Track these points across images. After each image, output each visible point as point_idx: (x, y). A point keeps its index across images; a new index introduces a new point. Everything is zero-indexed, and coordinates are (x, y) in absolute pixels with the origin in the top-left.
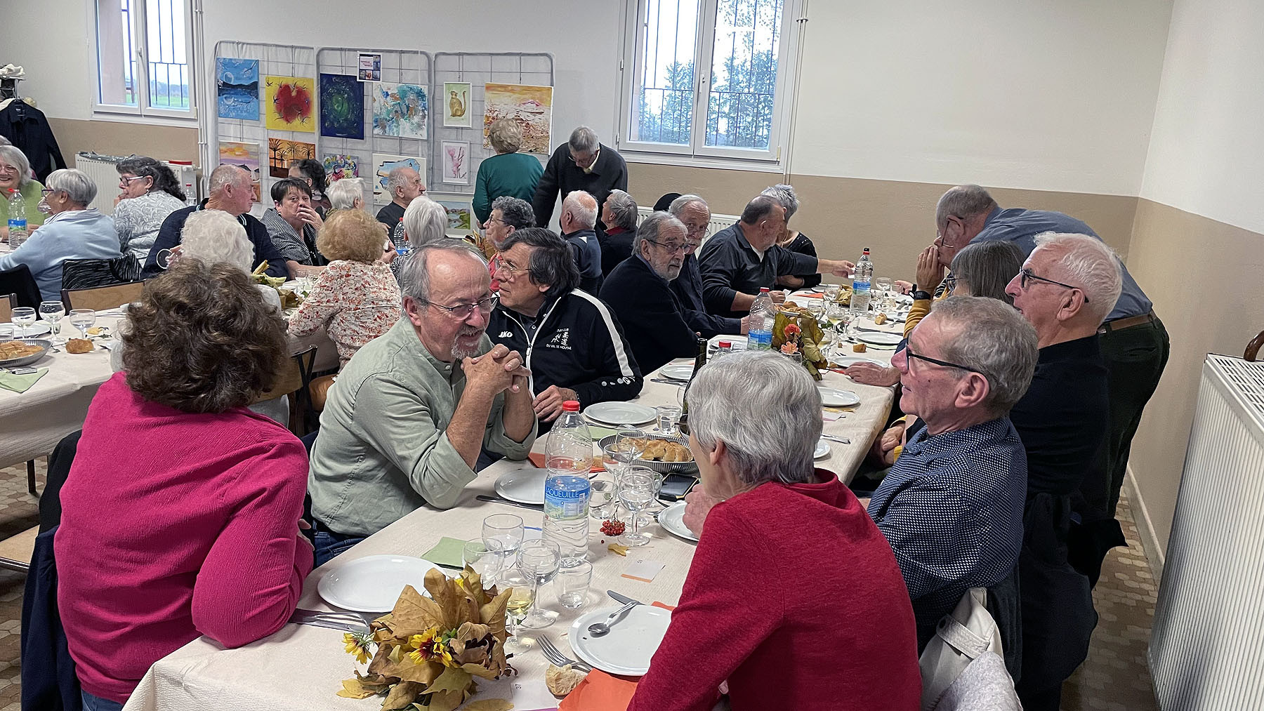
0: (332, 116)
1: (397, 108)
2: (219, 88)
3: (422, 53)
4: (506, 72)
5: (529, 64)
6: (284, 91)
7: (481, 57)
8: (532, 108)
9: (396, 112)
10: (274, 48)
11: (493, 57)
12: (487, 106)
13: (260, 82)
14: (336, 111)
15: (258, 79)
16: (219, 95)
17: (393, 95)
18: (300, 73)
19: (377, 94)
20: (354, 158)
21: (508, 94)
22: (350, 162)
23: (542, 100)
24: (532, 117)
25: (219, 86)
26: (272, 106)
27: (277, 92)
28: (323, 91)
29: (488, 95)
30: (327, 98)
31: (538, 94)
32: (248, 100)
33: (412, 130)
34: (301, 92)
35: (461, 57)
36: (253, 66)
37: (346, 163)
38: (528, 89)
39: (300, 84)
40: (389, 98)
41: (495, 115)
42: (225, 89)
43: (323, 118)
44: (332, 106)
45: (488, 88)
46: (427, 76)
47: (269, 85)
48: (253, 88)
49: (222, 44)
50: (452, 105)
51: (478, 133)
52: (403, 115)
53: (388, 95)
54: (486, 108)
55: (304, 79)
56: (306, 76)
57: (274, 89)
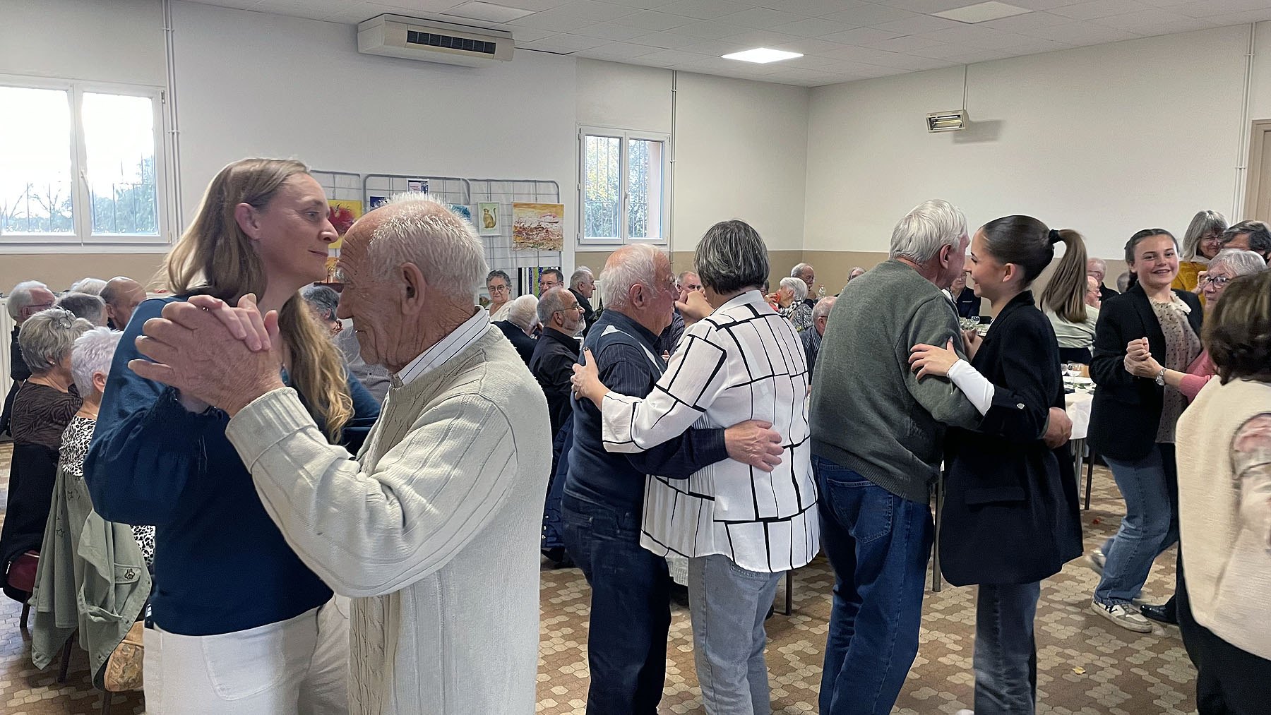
3: (463, 180)
4: (526, 194)
5: (540, 188)
7: (504, 183)
8: (549, 219)
11: (515, 183)
12: (515, 218)
18: (342, 195)
21: (532, 210)
23: (557, 213)
24: (550, 225)
29: (515, 210)
31: (554, 209)
35: (489, 183)
38: (547, 206)
39: (343, 206)
41: (522, 225)
45: (516, 205)
50: (485, 219)
51: (508, 239)
54: (514, 220)
55: (348, 201)
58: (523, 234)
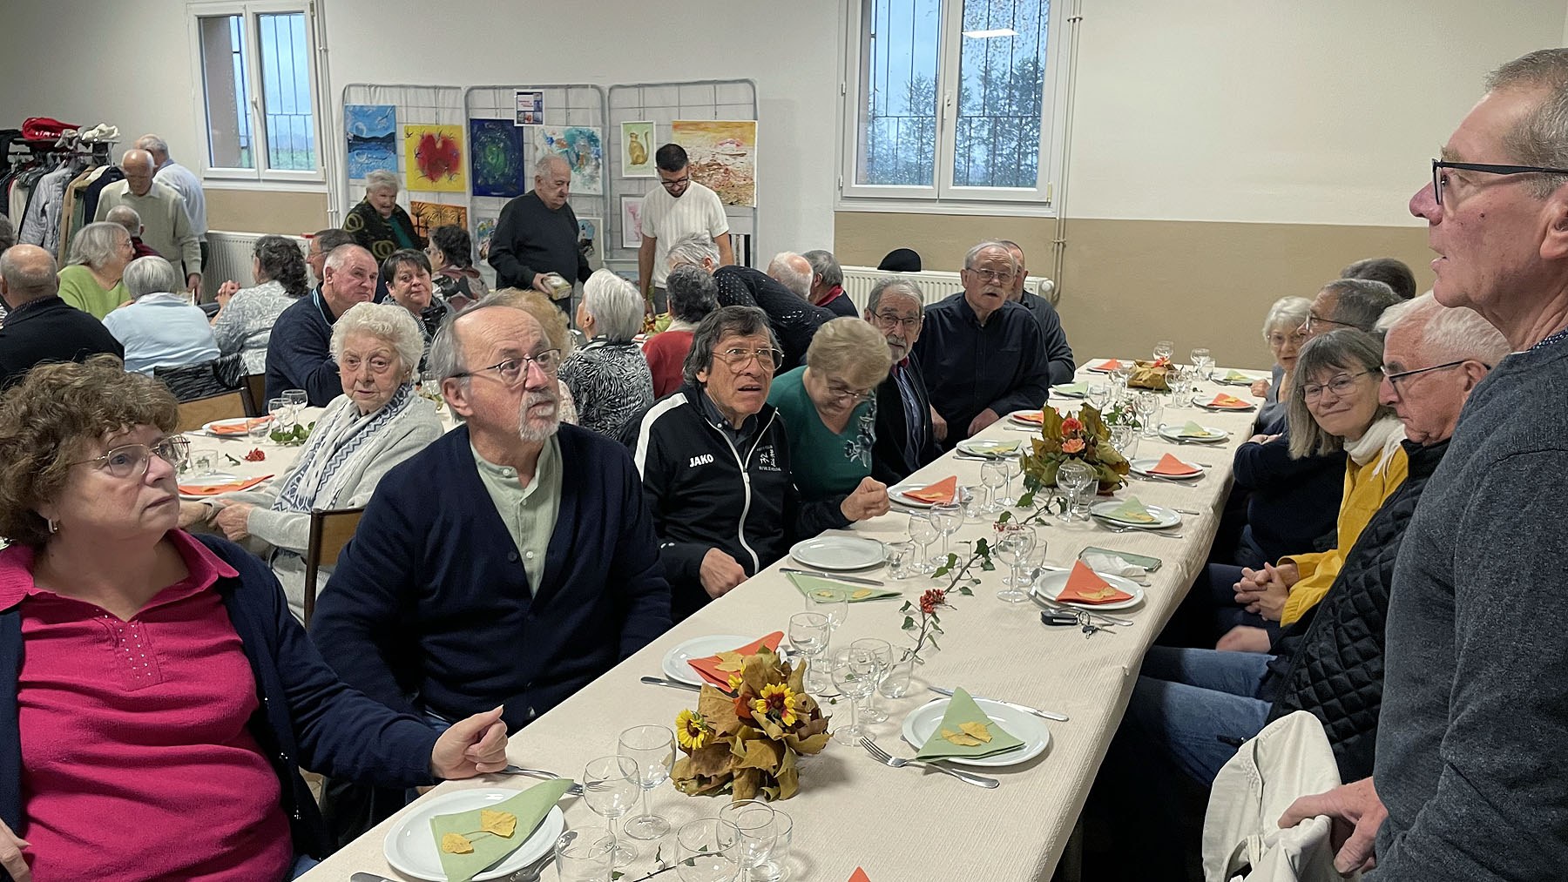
0: (485, 171)
2: (349, 144)
3: (593, 86)
4: (698, 105)
6: (428, 142)
7: (666, 88)
8: (731, 148)
10: (413, 90)
11: (682, 87)
13: (397, 134)
14: (491, 164)
15: (396, 129)
16: (349, 152)
17: (559, 142)
18: (445, 119)
19: (540, 141)
21: (701, 133)
24: (731, 160)
25: (349, 140)
26: (413, 161)
27: (418, 144)
28: (474, 139)
30: (479, 149)
31: (738, 129)
32: (384, 156)
33: (584, 184)
34: (447, 143)
35: (641, 90)
36: (388, 113)
38: (726, 125)
39: (446, 133)
40: (554, 145)
42: (356, 143)
43: (475, 174)
44: (485, 158)
45: (676, 126)
46: (600, 117)
47: (409, 136)
48: (390, 141)
49: (352, 89)
50: (632, 151)
53: (552, 141)
55: (452, 127)
56: (453, 123)
57: (415, 141)
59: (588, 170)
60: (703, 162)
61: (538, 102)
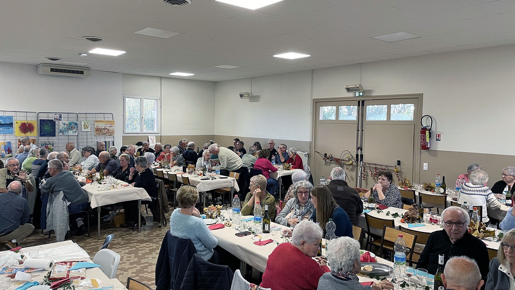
0: (44, 131)
1: (68, 127)
3: (75, 113)
4: (100, 118)
5: (106, 115)
6: (23, 125)
7: (92, 114)
8: (110, 125)
9: (68, 128)
10: (19, 112)
11: (96, 114)
14: (46, 129)
15: (13, 122)
17: (66, 124)
18: (29, 119)
19: (61, 124)
20: (52, 142)
21: (102, 123)
22: (51, 143)
24: (109, 128)
26: (18, 129)
28: (40, 124)
29: (96, 123)
30: (42, 126)
31: (111, 122)
32: (9, 128)
33: (73, 133)
34: (30, 125)
35: (86, 114)
36: (11, 118)
37: (49, 143)
39: (30, 122)
40: (65, 125)
41: (98, 128)
43: (40, 132)
44: (44, 128)
45: (96, 121)
46: (77, 119)
48: (11, 125)
50: (84, 126)
51: (93, 132)
52: (70, 129)
54: (95, 126)
56: (32, 119)
57: (19, 124)
58: (99, 131)
59: (74, 130)
60: (102, 128)
61: (60, 116)
